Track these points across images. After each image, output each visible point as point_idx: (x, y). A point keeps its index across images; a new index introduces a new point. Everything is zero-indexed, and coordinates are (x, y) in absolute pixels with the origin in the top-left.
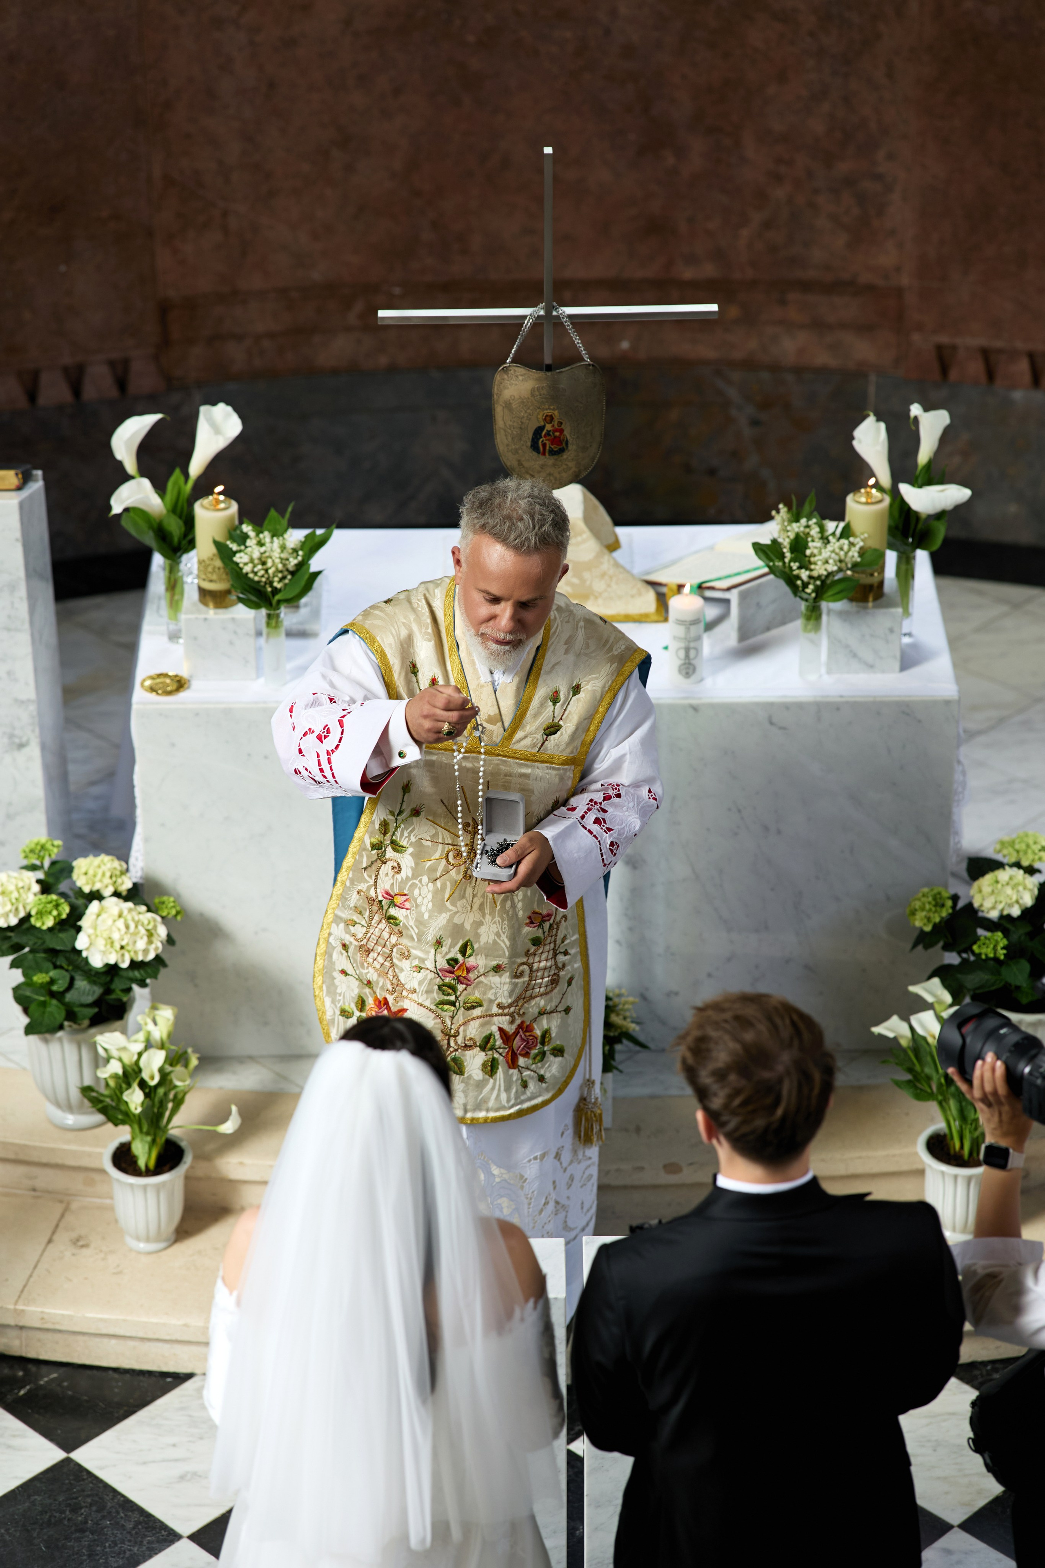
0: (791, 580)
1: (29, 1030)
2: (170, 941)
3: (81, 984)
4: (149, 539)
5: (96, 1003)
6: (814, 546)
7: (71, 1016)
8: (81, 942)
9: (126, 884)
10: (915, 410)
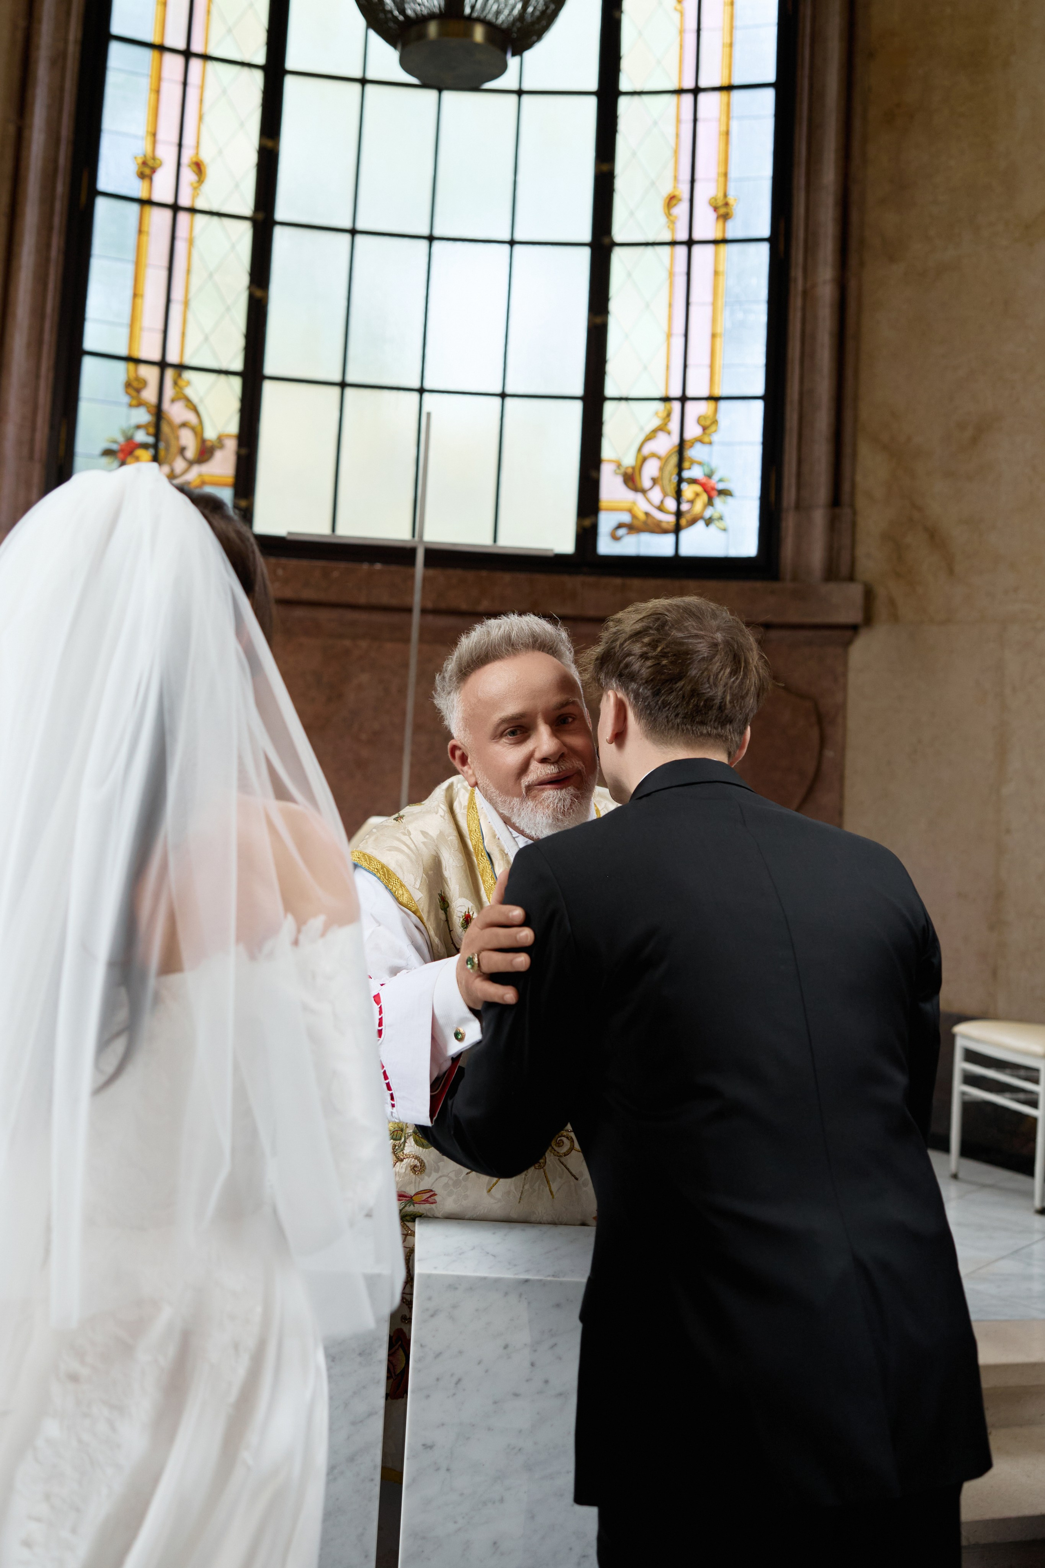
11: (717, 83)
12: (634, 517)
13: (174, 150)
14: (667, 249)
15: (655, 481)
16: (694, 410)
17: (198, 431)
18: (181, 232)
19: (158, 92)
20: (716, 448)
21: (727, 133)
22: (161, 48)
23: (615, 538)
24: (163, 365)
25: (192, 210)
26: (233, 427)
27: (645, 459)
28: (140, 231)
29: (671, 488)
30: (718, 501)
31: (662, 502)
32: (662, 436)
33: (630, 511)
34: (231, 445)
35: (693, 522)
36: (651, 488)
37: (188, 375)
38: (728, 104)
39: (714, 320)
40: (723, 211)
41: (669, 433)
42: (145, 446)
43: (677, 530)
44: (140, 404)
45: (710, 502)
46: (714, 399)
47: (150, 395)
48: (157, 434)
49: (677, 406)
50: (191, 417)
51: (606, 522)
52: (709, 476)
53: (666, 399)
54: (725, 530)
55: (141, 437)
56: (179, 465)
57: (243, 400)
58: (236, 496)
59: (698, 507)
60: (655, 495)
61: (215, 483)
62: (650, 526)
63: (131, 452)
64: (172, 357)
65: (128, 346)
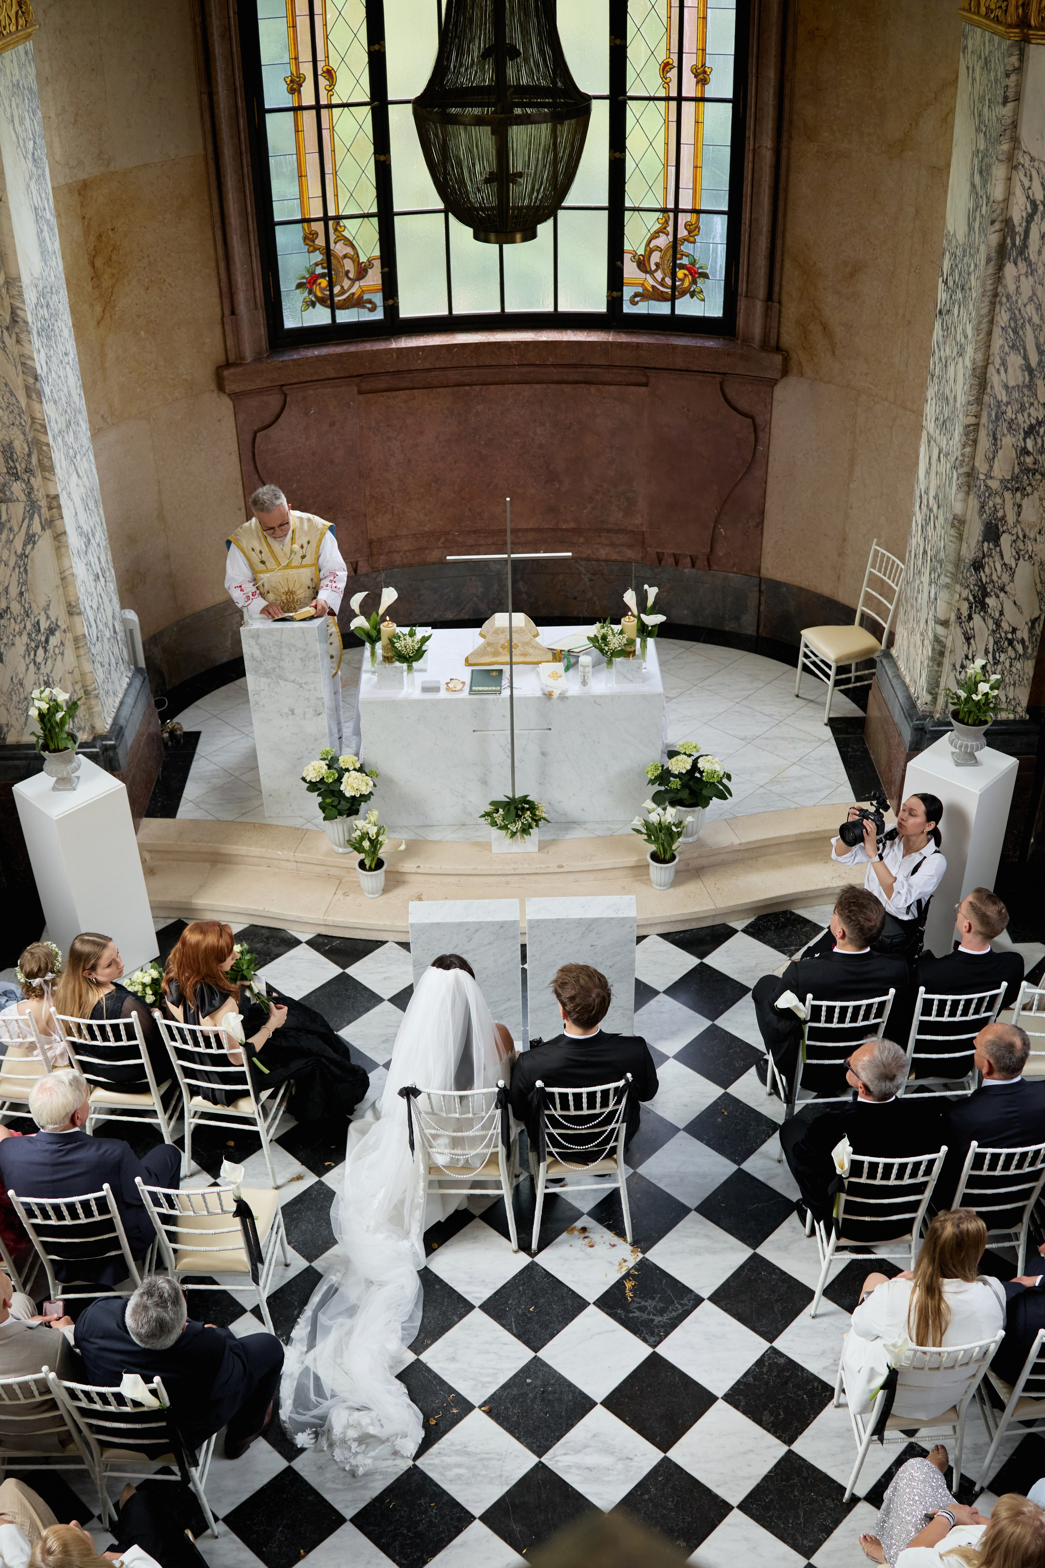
0: (601, 650)
1: (325, 819)
2: (375, 785)
3: (343, 802)
4: (364, 638)
5: (349, 809)
6: (610, 638)
7: (340, 814)
8: (342, 788)
9: (358, 766)
10: (646, 587)
12: (645, 289)
13: (311, 66)
14: (663, 103)
15: (657, 265)
16: (683, 218)
17: (355, 258)
18: (325, 124)
19: (294, 26)
20: (698, 244)
21: (704, 18)
23: (635, 303)
24: (326, 219)
25: (330, 106)
26: (377, 252)
27: (651, 251)
28: (297, 132)
29: (669, 271)
30: (700, 281)
31: (663, 279)
32: (663, 237)
33: (643, 284)
34: (377, 264)
35: (683, 293)
36: (656, 270)
37: (345, 222)
39: (696, 156)
40: (701, 77)
41: (667, 235)
42: (322, 276)
43: (673, 299)
44: (315, 250)
45: (694, 282)
46: (697, 212)
47: (321, 241)
48: (329, 267)
49: (671, 215)
50: (349, 250)
51: (628, 292)
52: (694, 263)
53: (664, 210)
54: (703, 300)
55: (319, 270)
56: (346, 283)
57: (381, 233)
58: (385, 299)
59: (686, 284)
60: (659, 275)
61: (370, 291)
62: (655, 295)
63: (315, 282)
64: (331, 213)
65: (303, 213)
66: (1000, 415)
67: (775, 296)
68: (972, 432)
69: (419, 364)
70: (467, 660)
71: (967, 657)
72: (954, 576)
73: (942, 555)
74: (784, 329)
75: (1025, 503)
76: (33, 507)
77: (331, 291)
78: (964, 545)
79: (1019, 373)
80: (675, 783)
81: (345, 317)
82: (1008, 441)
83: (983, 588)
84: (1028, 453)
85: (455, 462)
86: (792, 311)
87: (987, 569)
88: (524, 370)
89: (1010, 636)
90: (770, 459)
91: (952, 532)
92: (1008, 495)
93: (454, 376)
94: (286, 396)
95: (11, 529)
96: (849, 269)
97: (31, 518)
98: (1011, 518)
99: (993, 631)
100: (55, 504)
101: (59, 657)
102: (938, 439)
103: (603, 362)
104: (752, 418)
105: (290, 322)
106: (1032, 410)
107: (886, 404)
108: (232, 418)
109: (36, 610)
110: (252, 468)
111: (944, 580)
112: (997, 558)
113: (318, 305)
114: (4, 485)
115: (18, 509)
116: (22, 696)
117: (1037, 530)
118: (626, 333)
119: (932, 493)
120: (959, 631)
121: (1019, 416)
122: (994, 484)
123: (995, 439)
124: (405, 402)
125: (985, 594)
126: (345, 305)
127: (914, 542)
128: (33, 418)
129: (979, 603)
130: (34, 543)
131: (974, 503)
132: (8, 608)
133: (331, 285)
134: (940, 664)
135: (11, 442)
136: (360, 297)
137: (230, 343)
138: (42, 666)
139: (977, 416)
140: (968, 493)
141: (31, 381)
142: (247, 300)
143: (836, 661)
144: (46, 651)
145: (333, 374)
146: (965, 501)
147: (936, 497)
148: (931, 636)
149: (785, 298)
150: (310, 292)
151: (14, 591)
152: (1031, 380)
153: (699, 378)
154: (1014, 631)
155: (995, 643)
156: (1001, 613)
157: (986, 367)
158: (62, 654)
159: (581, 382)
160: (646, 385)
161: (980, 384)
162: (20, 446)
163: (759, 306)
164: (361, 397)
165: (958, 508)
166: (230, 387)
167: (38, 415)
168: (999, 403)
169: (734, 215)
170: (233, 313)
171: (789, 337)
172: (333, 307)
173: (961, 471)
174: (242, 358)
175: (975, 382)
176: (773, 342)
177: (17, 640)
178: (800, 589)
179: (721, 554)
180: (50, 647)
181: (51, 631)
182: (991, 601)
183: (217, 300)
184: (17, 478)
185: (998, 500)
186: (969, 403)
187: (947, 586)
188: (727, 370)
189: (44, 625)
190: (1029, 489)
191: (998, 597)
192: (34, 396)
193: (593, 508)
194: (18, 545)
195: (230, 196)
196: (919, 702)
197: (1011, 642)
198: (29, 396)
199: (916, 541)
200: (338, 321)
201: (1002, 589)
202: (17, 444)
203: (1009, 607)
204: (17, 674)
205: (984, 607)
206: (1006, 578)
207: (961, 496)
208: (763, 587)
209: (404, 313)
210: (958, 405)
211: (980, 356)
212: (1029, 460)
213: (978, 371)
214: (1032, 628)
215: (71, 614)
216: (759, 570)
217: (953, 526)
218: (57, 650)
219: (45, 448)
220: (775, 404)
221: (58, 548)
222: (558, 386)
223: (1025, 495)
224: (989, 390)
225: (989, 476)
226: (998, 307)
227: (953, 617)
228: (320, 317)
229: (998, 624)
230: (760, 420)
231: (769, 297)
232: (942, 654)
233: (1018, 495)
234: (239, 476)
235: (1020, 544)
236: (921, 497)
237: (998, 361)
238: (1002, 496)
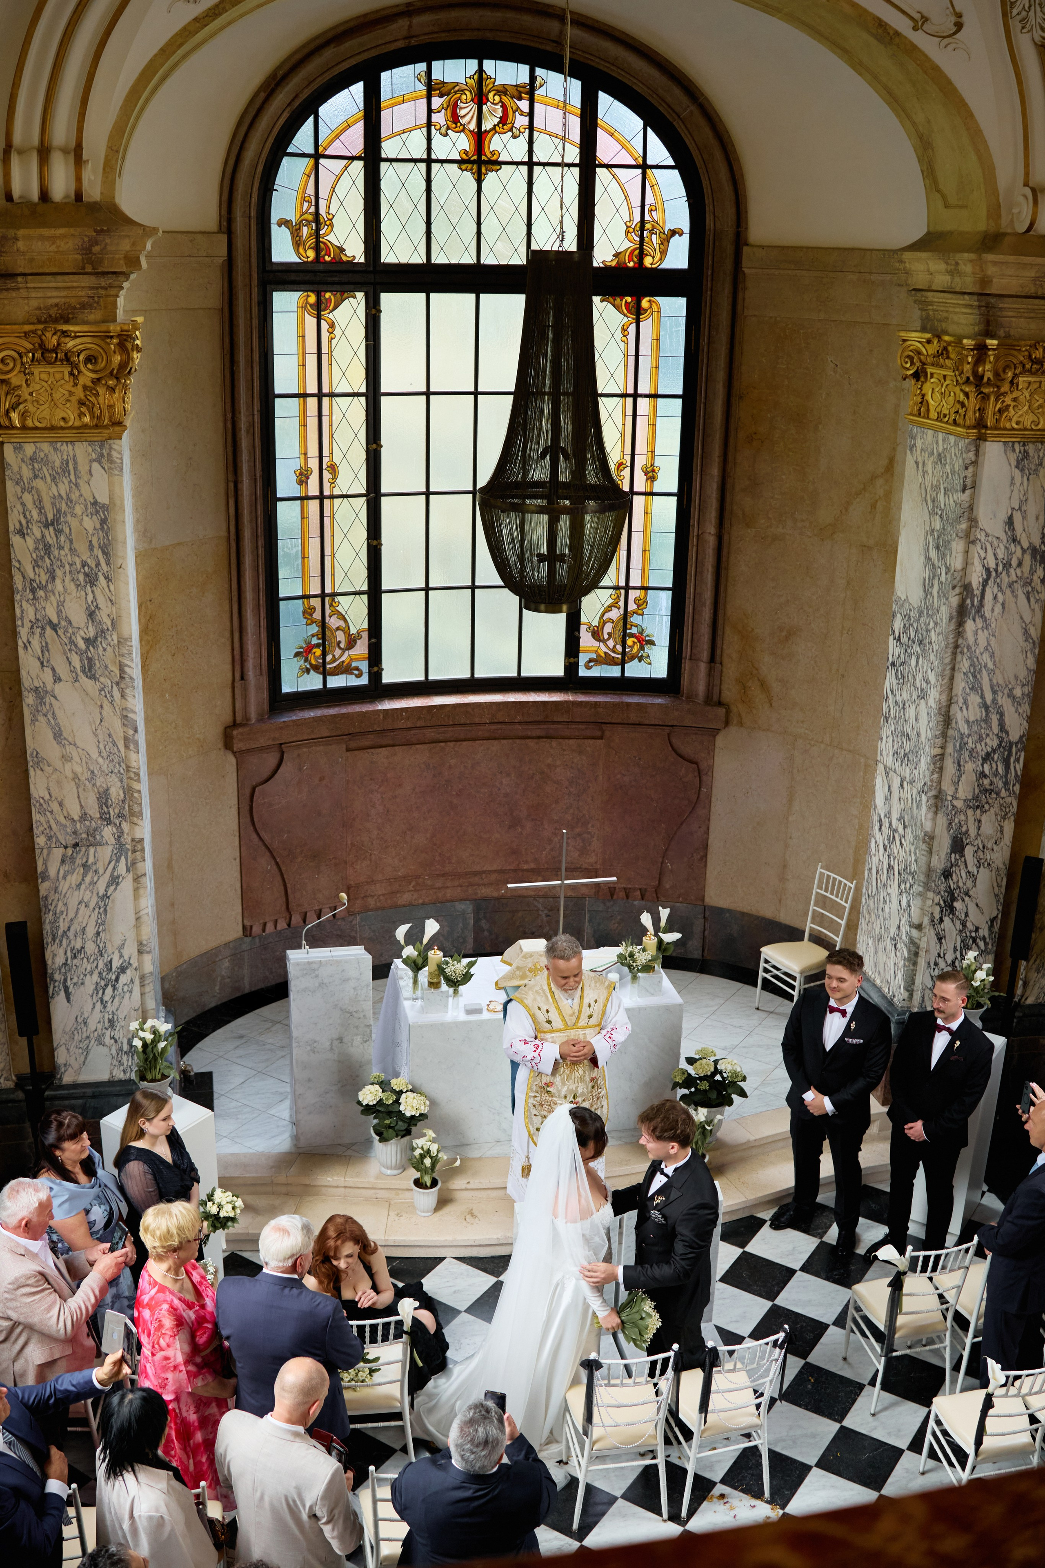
1: (380, 1141)
2: (431, 1105)
3: (402, 1122)
6: (635, 955)
8: (401, 1109)
9: (411, 1087)
10: (658, 908)
11: (648, 392)
12: (599, 656)
13: (317, 460)
15: (609, 634)
16: (633, 594)
17: (346, 630)
18: (327, 512)
19: (305, 426)
20: (645, 616)
21: (654, 425)
22: (304, 396)
23: (588, 667)
24: (323, 595)
25: (332, 497)
26: (365, 625)
27: (605, 623)
28: (303, 518)
29: (619, 640)
31: (614, 646)
32: (615, 610)
33: (596, 651)
34: (365, 635)
35: (632, 658)
36: (608, 639)
37: (339, 598)
38: (655, 407)
39: (644, 542)
40: (651, 474)
41: (619, 608)
42: (317, 646)
43: (623, 664)
44: (312, 622)
45: (642, 648)
46: (646, 589)
47: (317, 615)
48: (324, 638)
49: (623, 591)
50: (342, 623)
51: (583, 659)
52: (642, 632)
53: (617, 589)
54: (650, 664)
55: (315, 641)
56: (338, 652)
57: (369, 608)
58: (370, 666)
59: (635, 650)
60: (611, 643)
61: (358, 660)
62: (608, 661)
63: (310, 651)
64: (328, 590)
65: (303, 589)
66: (963, 745)
67: (718, 658)
68: (938, 762)
69: (402, 724)
70: (496, 984)
71: (939, 955)
72: (927, 887)
73: (914, 867)
74: (725, 687)
75: (984, 818)
76: (120, 849)
77: (324, 659)
78: (935, 858)
79: (978, 710)
80: (704, 1086)
81: (335, 682)
82: (969, 767)
83: (951, 893)
84: (986, 776)
85: (429, 811)
86: (731, 670)
87: (954, 877)
88: (493, 727)
89: (973, 934)
90: (713, 799)
91: (924, 847)
92: (970, 812)
93: (431, 734)
94: (282, 754)
95: (96, 872)
96: (784, 634)
97: (118, 861)
98: (973, 832)
99: (961, 931)
100: (139, 847)
101: (127, 995)
102: (899, 770)
103: (565, 718)
104: (697, 763)
105: (286, 689)
106: (988, 740)
107: (823, 746)
108: (235, 774)
109: (110, 949)
110: (248, 820)
111: (917, 888)
112: (962, 867)
113: (312, 672)
114: (96, 829)
115: (106, 853)
116: (85, 1035)
117: (993, 841)
118: (582, 693)
119: (895, 816)
120: (933, 932)
121: (978, 745)
122: (959, 804)
123: (959, 766)
124: (387, 758)
125: (954, 899)
126: (336, 672)
127: (875, 860)
128: (128, 767)
129: (948, 907)
130: (118, 884)
131: (942, 820)
132: (83, 948)
133: (324, 654)
134: (915, 964)
135: (108, 789)
136: (349, 664)
137: (238, 705)
138: (109, 1004)
139: (943, 747)
140: (936, 813)
141: (131, 732)
142: (255, 667)
143: (801, 973)
144: (114, 988)
145: (326, 733)
146: (934, 819)
147: (901, 819)
148: (905, 939)
149: (726, 660)
150: (306, 660)
151: (91, 931)
152: (987, 715)
153: (649, 730)
154: (977, 929)
155: (962, 941)
156: (967, 915)
157: (949, 706)
158: (131, 992)
159: (542, 737)
160: (601, 738)
161: (945, 721)
162: (116, 793)
163: (703, 667)
164: (349, 754)
165: (928, 826)
166: (237, 746)
167: (134, 764)
168: (962, 736)
169: (679, 590)
170: (242, 678)
171: (730, 692)
172: (325, 674)
173: (930, 794)
174: (247, 718)
175: (941, 718)
176: (715, 698)
177: (88, 979)
178: (743, 914)
179: (668, 886)
180: (120, 985)
181: (123, 969)
182: (958, 905)
183: (228, 667)
184: (109, 822)
185: (962, 817)
186: (936, 737)
187: (920, 894)
188: (675, 723)
189: (116, 964)
190: (987, 807)
191: (963, 900)
192: (132, 747)
193: (552, 850)
194: (101, 887)
195: (247, 573)
196: (895, 1000)
197: (974, 940)
198: (127, 747)
199: (877, 858)
200: (329, 686)
201: (967, 894)
202: (113, 791)
203: (972, 909)
204: (82, 1013)
205: (952, 910)
206: (969, 884)
207: (930, 815)
208: (707, 914)
209: (387, 679)
210: (923, 739)
211: (944, 698)
212: (986, 782)
213: (943, 710)
214: (991, 927)
215: (140, 952)
216: (703, 900)
217: (924, 841)
218: (126, 988)
219: (136, 795)
220: (717, 750)
221: (136, 890)
222: (523, 741)
223: (983, 812)
224: (954, 725)
225: (955, 797)
226: (959, 657)
227: (926, 921)
228: (313, 682)
229: (964, 924)
230: (703, 765)
231: (712, 659)
232: (916, 954)
233: (978, 811)
234: (236, 828)
235: (980, 853)
236: (880, 821)
237: (961, 701)
238: (965, 814)
